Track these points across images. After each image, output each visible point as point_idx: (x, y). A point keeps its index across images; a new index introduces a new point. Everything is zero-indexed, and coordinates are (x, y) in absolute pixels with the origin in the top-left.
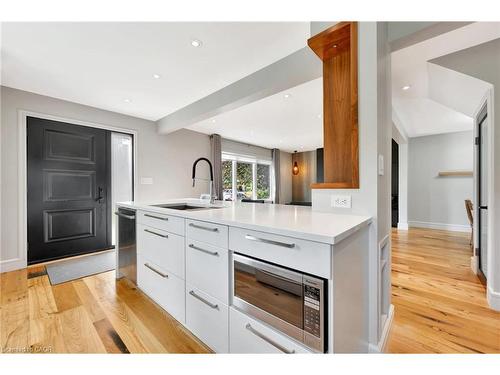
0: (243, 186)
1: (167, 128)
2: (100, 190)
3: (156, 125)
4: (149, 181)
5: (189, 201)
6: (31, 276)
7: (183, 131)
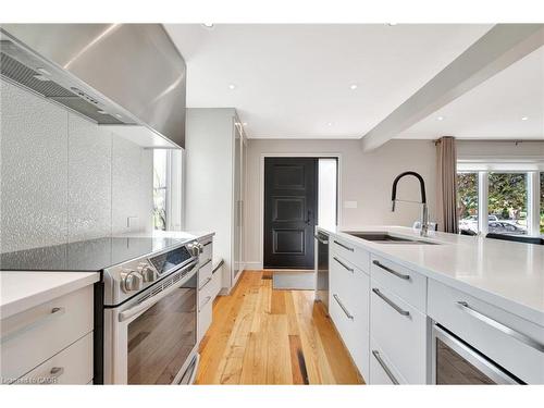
0: (511, 211)
1: (373, 144)
2: (309, 213)
3: (361, 142)
4: (353, 205)
5: (392, 230)
6: (265, 277)
7: (392, 142)
